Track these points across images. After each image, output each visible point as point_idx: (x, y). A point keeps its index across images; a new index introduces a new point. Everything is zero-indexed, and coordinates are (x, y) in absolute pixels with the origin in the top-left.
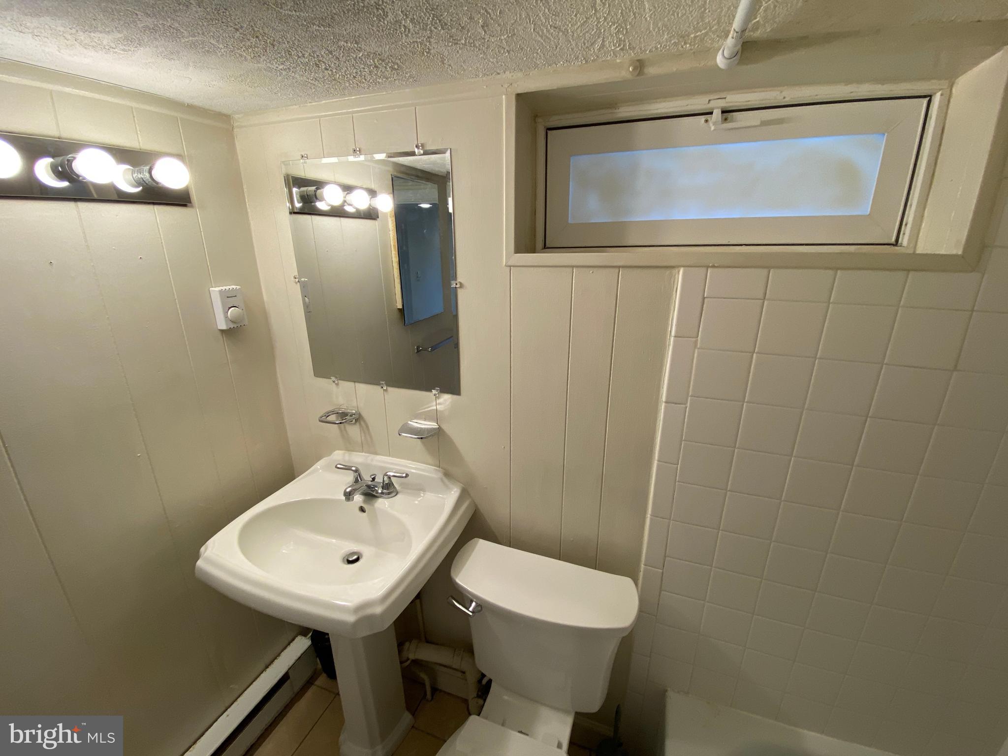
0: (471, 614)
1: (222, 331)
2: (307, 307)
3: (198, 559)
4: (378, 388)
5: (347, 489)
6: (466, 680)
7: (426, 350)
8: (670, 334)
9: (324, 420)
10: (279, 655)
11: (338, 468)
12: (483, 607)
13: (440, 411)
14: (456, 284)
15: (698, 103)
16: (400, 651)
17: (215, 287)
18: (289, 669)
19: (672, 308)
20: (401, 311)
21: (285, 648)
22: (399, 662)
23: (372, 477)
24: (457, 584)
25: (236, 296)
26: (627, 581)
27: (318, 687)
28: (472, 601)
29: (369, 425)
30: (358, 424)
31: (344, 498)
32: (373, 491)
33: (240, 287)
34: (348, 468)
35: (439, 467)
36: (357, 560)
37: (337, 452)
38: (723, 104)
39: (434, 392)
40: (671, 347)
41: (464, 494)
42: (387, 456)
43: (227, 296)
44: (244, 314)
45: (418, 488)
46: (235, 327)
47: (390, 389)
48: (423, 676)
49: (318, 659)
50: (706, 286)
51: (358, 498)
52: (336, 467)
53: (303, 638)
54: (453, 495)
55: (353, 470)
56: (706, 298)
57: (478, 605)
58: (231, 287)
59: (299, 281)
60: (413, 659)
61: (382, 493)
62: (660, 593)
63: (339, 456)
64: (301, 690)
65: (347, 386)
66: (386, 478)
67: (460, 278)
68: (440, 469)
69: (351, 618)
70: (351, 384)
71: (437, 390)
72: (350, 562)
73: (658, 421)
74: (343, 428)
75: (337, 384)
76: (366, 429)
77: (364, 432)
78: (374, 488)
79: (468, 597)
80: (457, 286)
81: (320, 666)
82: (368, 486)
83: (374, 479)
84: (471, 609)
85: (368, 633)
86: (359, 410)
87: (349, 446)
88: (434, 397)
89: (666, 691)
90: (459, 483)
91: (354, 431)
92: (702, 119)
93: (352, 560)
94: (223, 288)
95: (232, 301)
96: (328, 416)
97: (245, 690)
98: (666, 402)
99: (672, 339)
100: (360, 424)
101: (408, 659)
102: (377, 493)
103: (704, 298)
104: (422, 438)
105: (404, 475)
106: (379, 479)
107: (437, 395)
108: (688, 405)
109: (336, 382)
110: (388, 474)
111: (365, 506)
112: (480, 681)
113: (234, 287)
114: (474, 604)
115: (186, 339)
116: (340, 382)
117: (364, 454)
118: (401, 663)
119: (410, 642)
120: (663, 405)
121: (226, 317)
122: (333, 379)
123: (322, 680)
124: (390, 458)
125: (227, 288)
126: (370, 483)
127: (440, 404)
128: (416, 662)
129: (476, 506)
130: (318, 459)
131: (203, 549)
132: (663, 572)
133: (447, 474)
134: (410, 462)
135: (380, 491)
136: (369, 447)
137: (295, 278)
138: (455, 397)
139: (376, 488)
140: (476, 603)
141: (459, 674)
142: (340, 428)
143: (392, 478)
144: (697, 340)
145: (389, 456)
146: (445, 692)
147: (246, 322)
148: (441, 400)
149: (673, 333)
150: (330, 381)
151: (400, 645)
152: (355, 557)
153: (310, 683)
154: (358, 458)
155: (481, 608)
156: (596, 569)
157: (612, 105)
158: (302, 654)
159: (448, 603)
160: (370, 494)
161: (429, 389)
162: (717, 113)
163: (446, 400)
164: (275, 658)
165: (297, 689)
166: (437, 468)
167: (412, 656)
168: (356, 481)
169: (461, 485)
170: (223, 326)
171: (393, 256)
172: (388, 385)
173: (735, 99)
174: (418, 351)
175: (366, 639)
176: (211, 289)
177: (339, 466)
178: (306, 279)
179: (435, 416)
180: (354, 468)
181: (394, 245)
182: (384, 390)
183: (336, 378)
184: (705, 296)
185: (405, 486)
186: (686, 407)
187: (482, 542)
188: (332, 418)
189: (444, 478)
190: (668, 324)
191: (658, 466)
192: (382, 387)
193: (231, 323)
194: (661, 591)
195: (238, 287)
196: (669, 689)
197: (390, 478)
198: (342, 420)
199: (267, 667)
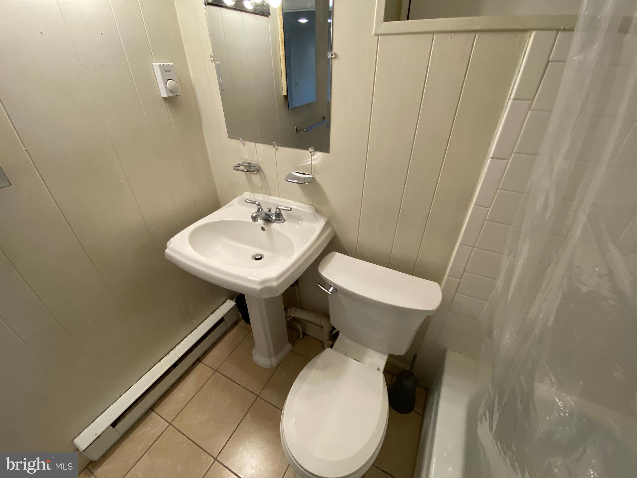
0: (330, 293)
1: (165, 99)
2: (221, 85)
3: (166, 248)
4: (271, 147)
5: (253, 214)
6: (323, 331)
7: (302, 130)
8: (510, 97)
9: (236, 168)
10: (218, 308)
11: (247, 202)
12: (338, 290)
13: (314, 166)
14: (332, 55)
16: (286, 312)
17: (156, 63)
18: (224, 315)
19: (517, 72)
20: (286, 97)
21: (221, 305)
22: (285, 318)
23: (269, 209)
24: (322, 276)
25: (171, 71)
26: (435, 285)
27: (240, 326)
28: (331, 286)
29: (266, 176)
30: (258, 173)
31: (251, 220)
32: (270, 218)
33: (173, 64)
34: (254, 203)
35: (312, 206)
36: (261, 258)
37: (246, 193)
39: (311, 150)
40: (508, 109)
41: (328, 224)
42: (278, 197)
43: (165, 70)
44: (178, 86)
45: (298, 218)
46: (173, 96)
47: (280, 148)
48: (299, 326)
49: (240, 312)
50: (553, 51)
51: (260, 222)
52: (246, 201)
53: (231, 301)
54: (320, 224)
55: (256, 204)
56: (550, 61)
57: (335, 289)
58: (167, 64)
59: (214, 60)
60: (293, 316)
61: (275, 220)
62: (455, 294)
63: (247, 195)
64: (231, 327)
65: (250, 145)
66: (277, 210)
67: (335, 50)
68: (313, 207)
69: (258, 287)
70: (252, 144)
71: (313, 149)
72: (256, 259)
73: (482, 173)
74: (248, 176)
75: (244, 144)
76: (264, 178)
77: (262, 179)
78: (270, 216)
79: (329, 284)
80: (332, 57)
81: (241, 316)
82: (267, 215)
83: (270, 211)
84: (330, 290)
85: (268, 297)
86: (259, 164)
87: (254, 189)
88: (310, 154)
89: (447, 350)
90: (325, 217)
91: (256, 178)
93: (258, 258)
94: (162, 64)
95: (169, 75)
96: (239, 166)
97: (201, 323)
98: (492, 158)
99: (511, 101)
100: (260, 173)
101: (290, 316)
102: (272, 219)
103: (548, 62)
104: (301, 183)
105: (289, 209)
106: (273, 211)
107: (313, 153)
108: (510, 161)
109: (243, 142)
110: (279, 207)
111: (265, 227)
112: (331, 332)
113: (169, 64)
114: (332, 288)
115: (141, 102)
116: (246, 142)
117: (263, 195)
118: (286, 318)
119: (292, 308)
120: (490, 160)
121: (166, 87)
122: (241, 139)
123: (242, 323)
124: (280, 198)
125: (164, 64)
126: (268, 213)
127: (314, 160)
128: (294, 319)
129: (335, 233)
130: (235, 197)
131: (168, 243)
132: (460, 281)
133: (317, 211)
134: (292, 201)
135: (274, 218)
136: (266, 190)
137: (211, 57)
138: (325, 154)
139: (271, 217)
140: (334, 288)
141: (319, 328)
142: (246, 174)
143: (281, 210)
144: (533, 102)
145: (279, 197)
146: (310, 336)
147: (180, 94)
148: (315, 157)
149: (512, 97)
150: (239, 141)
151: (286, 309)
152: (259, 257)
153: (235, 324)
154: (259, 197)
155: (337, 291)
156: (412, 275)
158: (231, 309)
159: (316, 286)
160: (268, 220)
161: (307, 148)
163: (319, 156)
164: (216, 309)
165: (229, 326)
166: (311, 207)
167: (292, 315)
168: (259, 210)
169: (326, 218)
170: (164, 94)
171: (281, 50)
172: (278, 145)
174: (297, 131)
175: (267, 300)
176: (153, 64)
177: (247, 201)
178: (219, 63)
179: (312, 168)
180: (257, 203)
181: (281, 41)
182: (275, 148)
183: (243, 139)
184: (550, 59)
185: (289, 216)
186: (508, 162)
187: (338, 254)
188: (242, 168)
189: (315, 212)
190: (509, 88)
191: (474, 208)
192: (274, 146)
193: (169, 93)
194: (456, 292)
195: (172, 64)
196: (449, 349)
197: (280, 210)
198: (248, 169)
199: (212, 313)
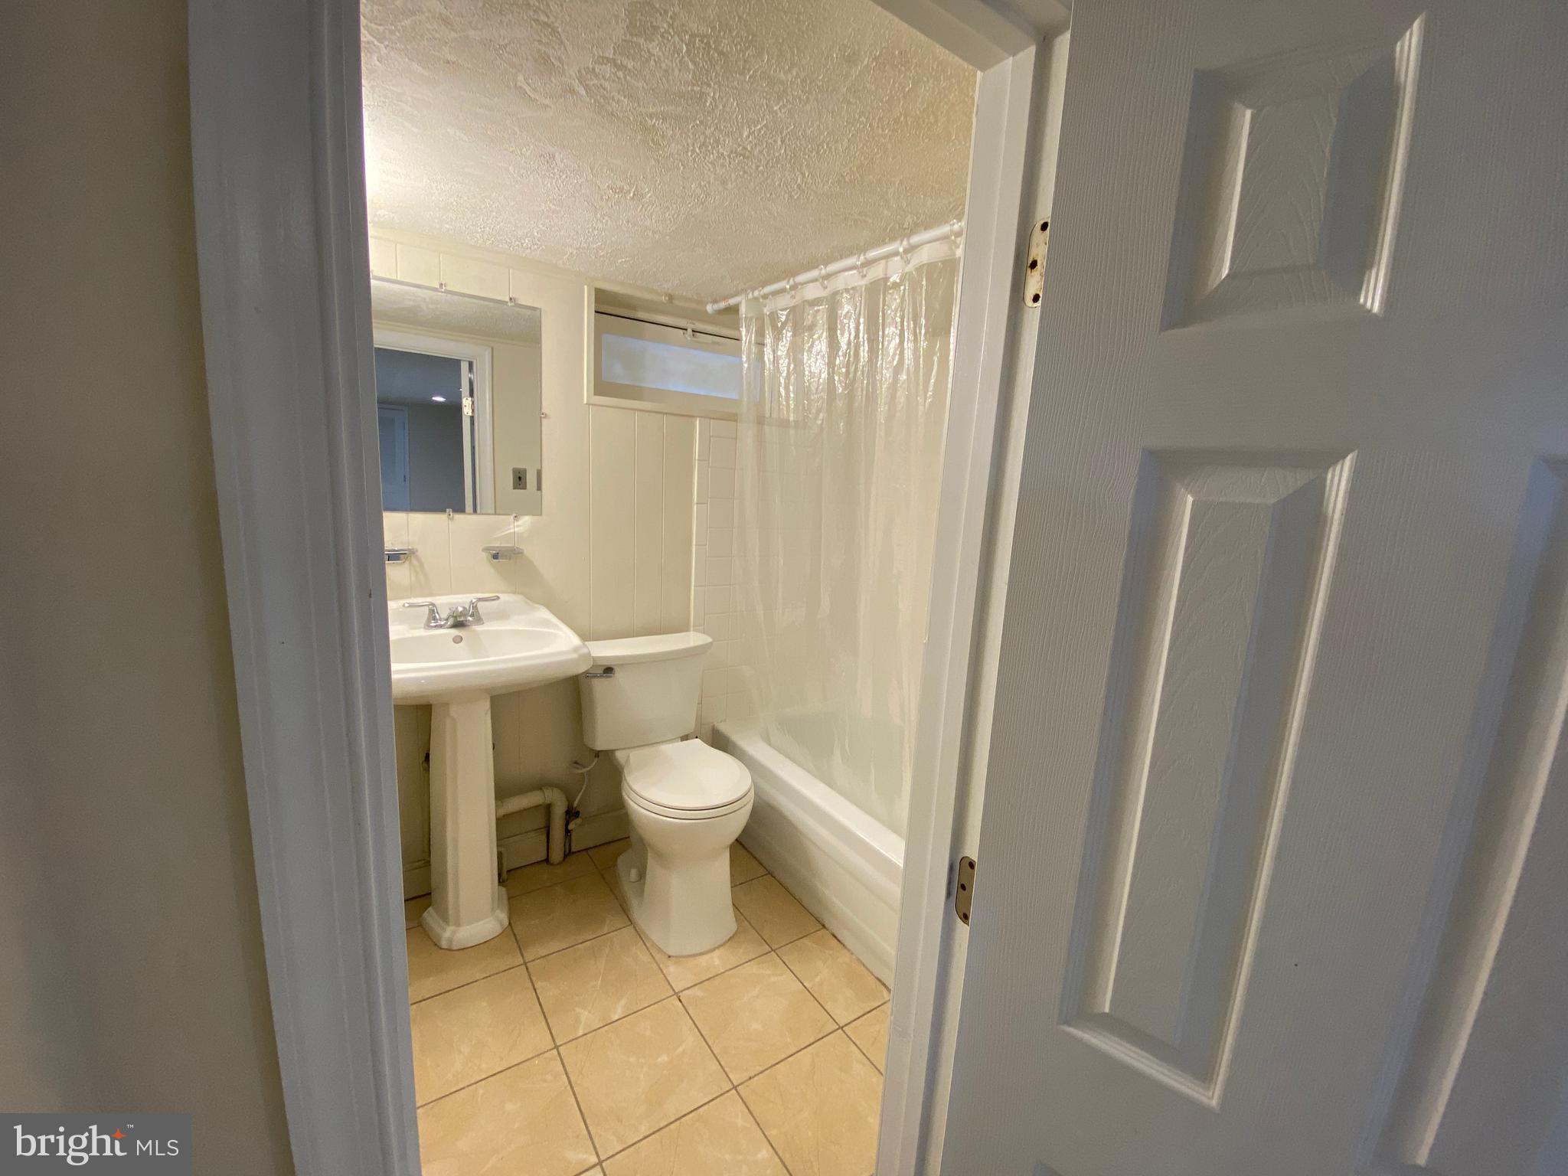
4: (443, 516)
12: (616, 668)
13: (518, 534)
15: (682, 323)
29: (425, 563)
30: (407, 563)
35: (515, 593)
38: (693, 326)
45: (501, 616)
47: (458, 517)
56: (711, 436)
65: (396, 518)
66: (473, 605)
70: (401, 516)
76: (419, 568)
77: (415, 571)
86: (412, 546)
88: (513, 520)
92: (681, 331)
102: (468, 621)
108: (709, 504)
111: (462, 634)
124: (454, 595)
127: (517, 526)
134: (478, 594)
136: (421, 588)
138: (536, 518)
139: (466, 617)
148: (520, 523)
155: (614, 672)
157: (634, 308)
162: (689, 330)
163: (526, 520)
166: (513, 594)
168: (434, 618)
172: (455, 513)
173: (699, 326)
180: (428, 604)
182: (449, 518)
189: (526, 599)
192: (448, 515)
